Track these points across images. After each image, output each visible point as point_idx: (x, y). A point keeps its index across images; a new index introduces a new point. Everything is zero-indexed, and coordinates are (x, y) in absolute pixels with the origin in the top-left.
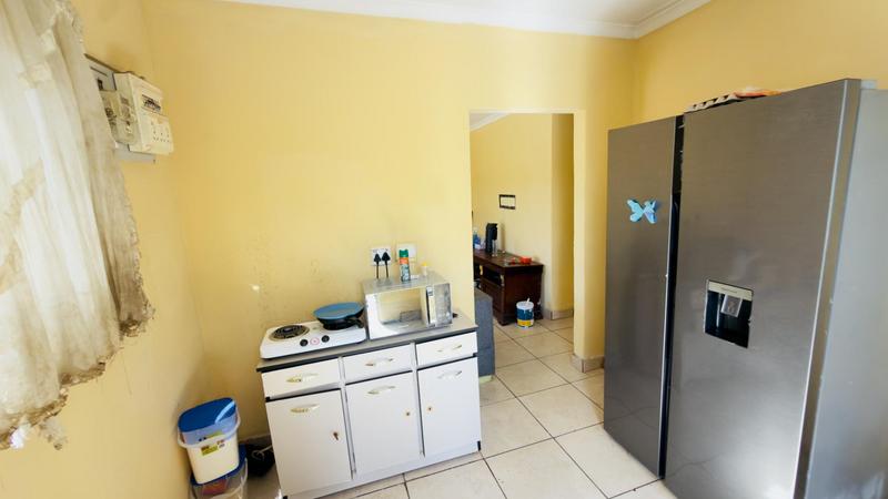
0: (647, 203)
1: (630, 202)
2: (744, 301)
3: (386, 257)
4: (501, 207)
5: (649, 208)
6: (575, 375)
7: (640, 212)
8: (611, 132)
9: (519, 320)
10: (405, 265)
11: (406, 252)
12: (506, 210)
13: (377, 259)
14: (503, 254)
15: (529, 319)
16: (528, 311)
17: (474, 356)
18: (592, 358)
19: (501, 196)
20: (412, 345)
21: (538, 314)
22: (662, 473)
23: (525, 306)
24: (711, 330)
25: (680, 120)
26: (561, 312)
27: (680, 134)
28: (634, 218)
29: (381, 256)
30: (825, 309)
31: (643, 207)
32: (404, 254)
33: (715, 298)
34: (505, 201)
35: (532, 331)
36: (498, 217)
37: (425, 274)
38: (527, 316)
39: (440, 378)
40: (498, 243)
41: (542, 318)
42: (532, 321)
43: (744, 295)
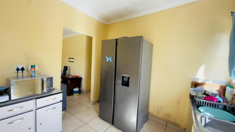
0: (110, 57)
1: (106, 57)
2: (128, 77)
3: (23, 69)
4: (69, 61)
5: (111, 58)
6: (91, 106)
7: (108, 59)
8: (102, 41)
9: (74, 94)
10: (33, 70)
11: (34, 66)
12: (71, 62)
13: (18, 69)
14: (69, 75)
15: (77, 93)
16: (77, 91)
17: (61, 101)
18: (95, 100)
19: (69, 58)
20: (34, 100)
21: (80, 92)
22: (113, 123)
23: (76, 89)
24: (122, 85)
25: (117, 39)
26: (86, 91)
27: (117, 42)
28: (107, 61)
29: (20, 68)
30: (140, 77)
31: (109, 58)
32: (33, 67)
33: (123, 77)
34: (71, 60)
35: (78, 96)
36: (68, 64)
37: (42, 75)
38: (76, 92)
39: (46, 111)
40: (67, 72)
41: (81, 93)
42: (78, 94)
43: (128, 76)
